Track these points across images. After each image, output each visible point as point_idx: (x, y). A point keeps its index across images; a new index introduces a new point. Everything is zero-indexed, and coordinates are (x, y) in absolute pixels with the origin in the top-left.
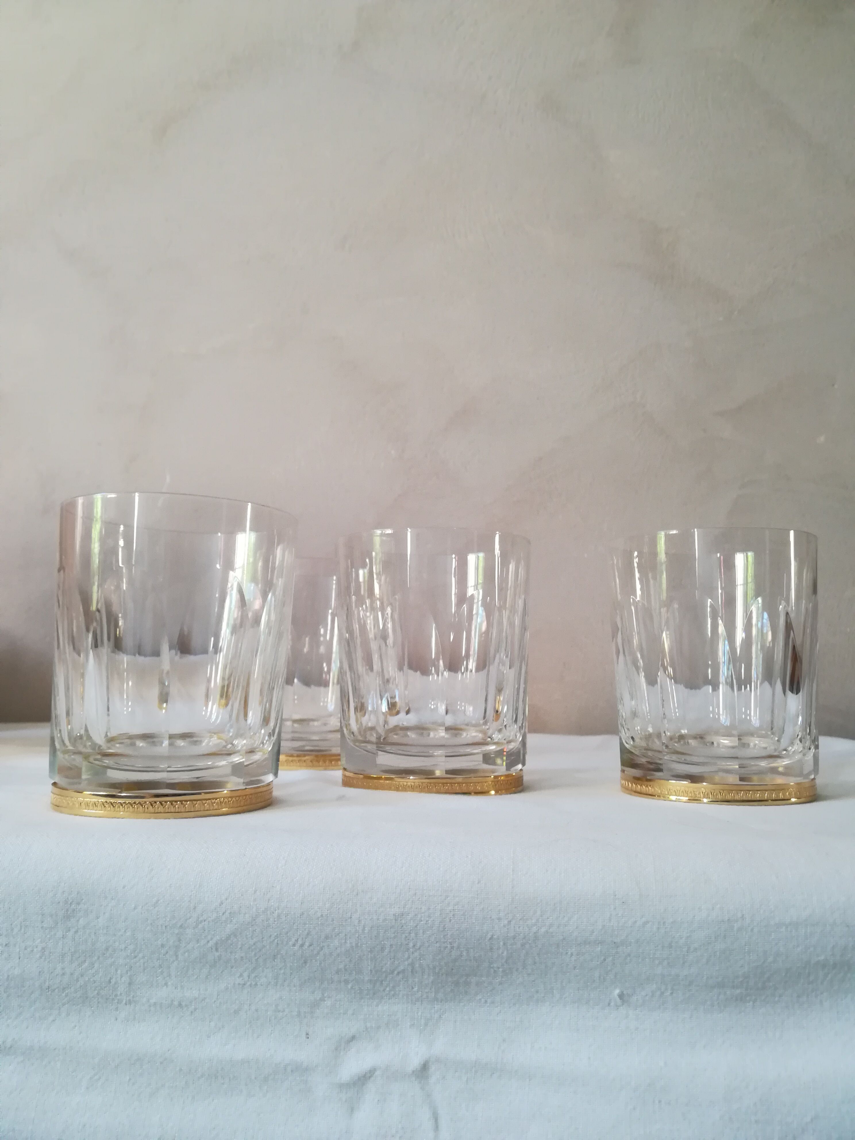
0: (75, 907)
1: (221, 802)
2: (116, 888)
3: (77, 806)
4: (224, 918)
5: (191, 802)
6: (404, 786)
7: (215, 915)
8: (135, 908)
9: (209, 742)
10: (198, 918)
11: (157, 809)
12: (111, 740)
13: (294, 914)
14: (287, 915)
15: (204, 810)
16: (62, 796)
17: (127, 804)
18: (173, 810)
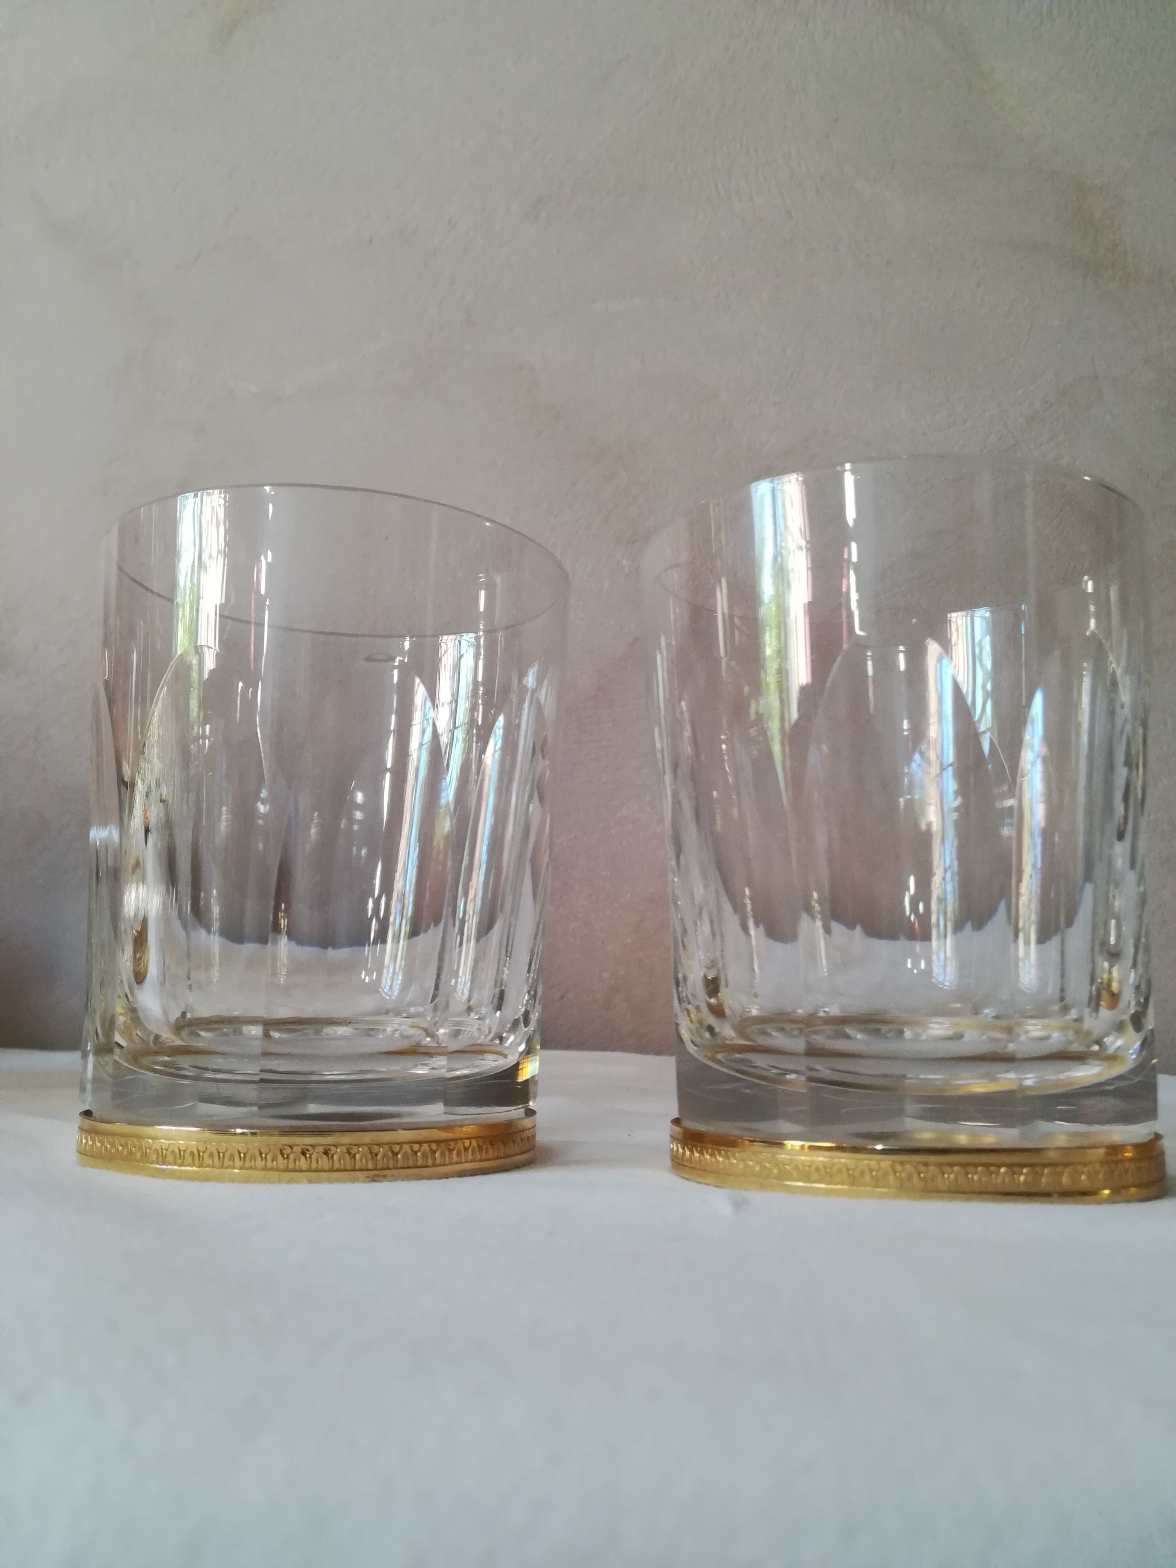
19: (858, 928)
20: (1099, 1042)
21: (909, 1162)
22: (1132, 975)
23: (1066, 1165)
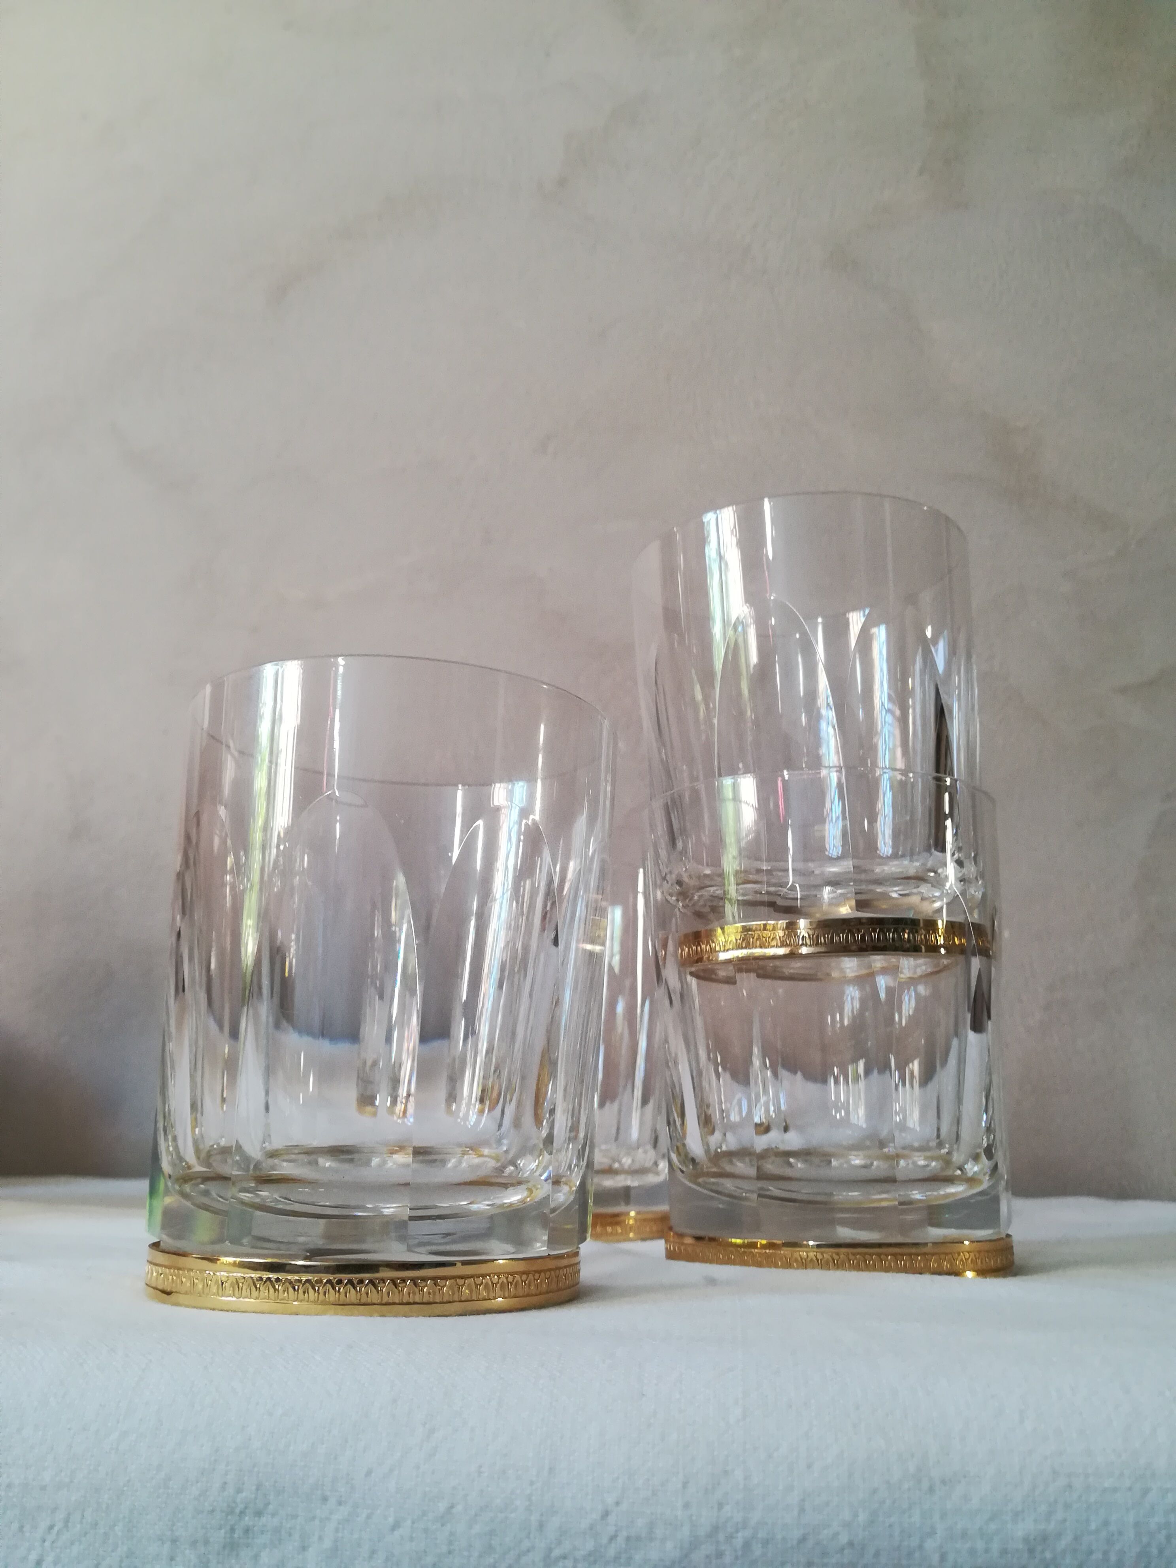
0: (251, 1523)
1: (493, 1284)
2: (348, 1475)
3: (214, 1289)
4: (612, 1552)
5: (453, 1281)
6: (801, 1259)
7: (590, 1545)
8: (395, 1526)
9: (460, 1162)
10: (550, 1550)
11: (385, 1295)
12: (273, 1154)
13: (784, 1539)
14: (766, 1543)
15: (461, 1301)
16: (179, 1269)
17: (303, 1285)
18: (417, 1299)
19: (799, 1074)
20: (961, 1168)
21: (827, 1253)
22: (985, 1116)
23: (933, 1254)
